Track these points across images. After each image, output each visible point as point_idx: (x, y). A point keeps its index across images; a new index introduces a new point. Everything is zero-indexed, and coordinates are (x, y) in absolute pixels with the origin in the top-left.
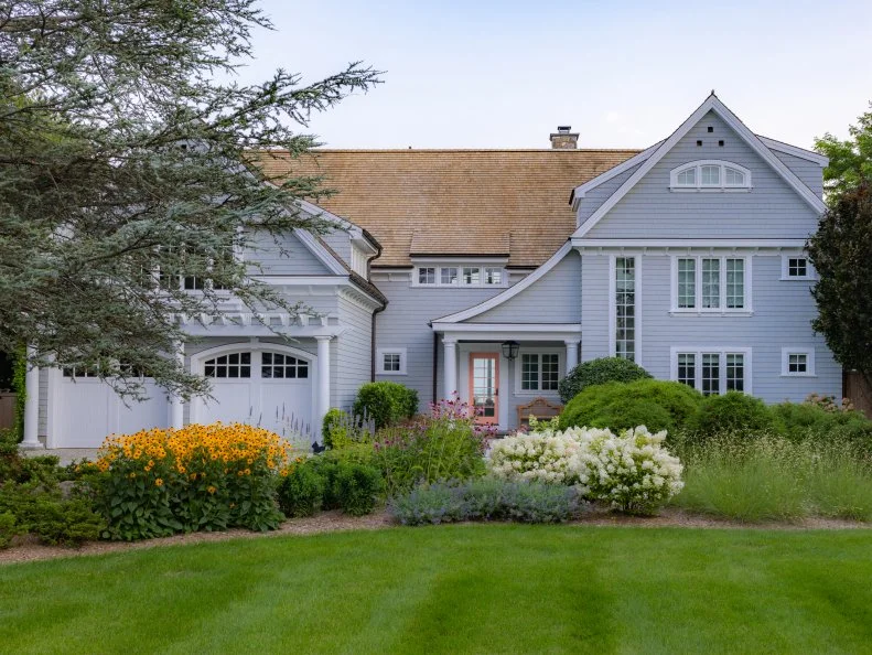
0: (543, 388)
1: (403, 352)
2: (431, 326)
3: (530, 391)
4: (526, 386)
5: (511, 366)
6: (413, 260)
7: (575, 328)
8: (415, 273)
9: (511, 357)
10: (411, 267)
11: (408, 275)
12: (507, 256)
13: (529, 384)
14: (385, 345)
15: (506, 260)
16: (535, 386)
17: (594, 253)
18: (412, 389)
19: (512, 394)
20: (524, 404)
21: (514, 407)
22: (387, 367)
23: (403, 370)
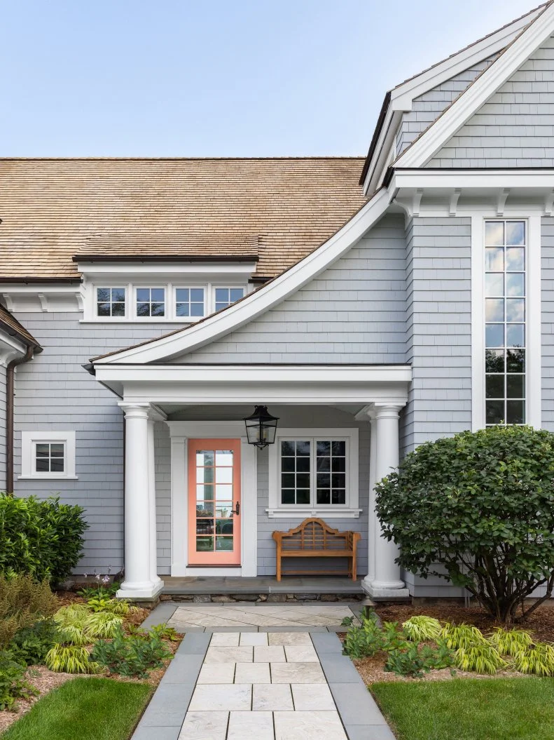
0: (319, 502)
1: (69, 439)
2: (93, 372)
3: (295, 507)
4: (287, 498)
5: (262, 461)
6: (81, 269)
7: (401, 374)
8: (88, 296)
9: (262, 443)
10: (76, 281)
11: (74, 299)
12: (253, 259)
13: (293, 492)
14: (35, 425)
15: (250, 270)
16: (304, 498)
17: (439, 212)
18: (73, 503)
19: (263, 512)
20: (285, 529)
21: (268, 535)
22: (41, 466)
23: (69, 471)
